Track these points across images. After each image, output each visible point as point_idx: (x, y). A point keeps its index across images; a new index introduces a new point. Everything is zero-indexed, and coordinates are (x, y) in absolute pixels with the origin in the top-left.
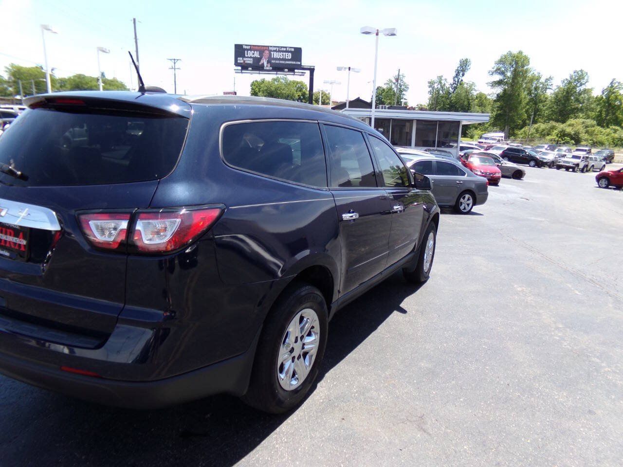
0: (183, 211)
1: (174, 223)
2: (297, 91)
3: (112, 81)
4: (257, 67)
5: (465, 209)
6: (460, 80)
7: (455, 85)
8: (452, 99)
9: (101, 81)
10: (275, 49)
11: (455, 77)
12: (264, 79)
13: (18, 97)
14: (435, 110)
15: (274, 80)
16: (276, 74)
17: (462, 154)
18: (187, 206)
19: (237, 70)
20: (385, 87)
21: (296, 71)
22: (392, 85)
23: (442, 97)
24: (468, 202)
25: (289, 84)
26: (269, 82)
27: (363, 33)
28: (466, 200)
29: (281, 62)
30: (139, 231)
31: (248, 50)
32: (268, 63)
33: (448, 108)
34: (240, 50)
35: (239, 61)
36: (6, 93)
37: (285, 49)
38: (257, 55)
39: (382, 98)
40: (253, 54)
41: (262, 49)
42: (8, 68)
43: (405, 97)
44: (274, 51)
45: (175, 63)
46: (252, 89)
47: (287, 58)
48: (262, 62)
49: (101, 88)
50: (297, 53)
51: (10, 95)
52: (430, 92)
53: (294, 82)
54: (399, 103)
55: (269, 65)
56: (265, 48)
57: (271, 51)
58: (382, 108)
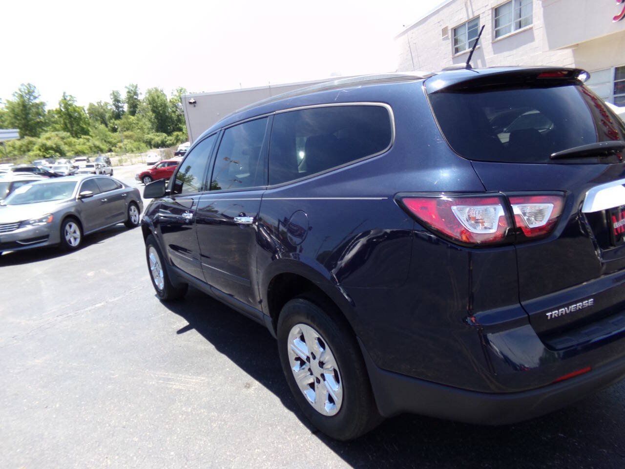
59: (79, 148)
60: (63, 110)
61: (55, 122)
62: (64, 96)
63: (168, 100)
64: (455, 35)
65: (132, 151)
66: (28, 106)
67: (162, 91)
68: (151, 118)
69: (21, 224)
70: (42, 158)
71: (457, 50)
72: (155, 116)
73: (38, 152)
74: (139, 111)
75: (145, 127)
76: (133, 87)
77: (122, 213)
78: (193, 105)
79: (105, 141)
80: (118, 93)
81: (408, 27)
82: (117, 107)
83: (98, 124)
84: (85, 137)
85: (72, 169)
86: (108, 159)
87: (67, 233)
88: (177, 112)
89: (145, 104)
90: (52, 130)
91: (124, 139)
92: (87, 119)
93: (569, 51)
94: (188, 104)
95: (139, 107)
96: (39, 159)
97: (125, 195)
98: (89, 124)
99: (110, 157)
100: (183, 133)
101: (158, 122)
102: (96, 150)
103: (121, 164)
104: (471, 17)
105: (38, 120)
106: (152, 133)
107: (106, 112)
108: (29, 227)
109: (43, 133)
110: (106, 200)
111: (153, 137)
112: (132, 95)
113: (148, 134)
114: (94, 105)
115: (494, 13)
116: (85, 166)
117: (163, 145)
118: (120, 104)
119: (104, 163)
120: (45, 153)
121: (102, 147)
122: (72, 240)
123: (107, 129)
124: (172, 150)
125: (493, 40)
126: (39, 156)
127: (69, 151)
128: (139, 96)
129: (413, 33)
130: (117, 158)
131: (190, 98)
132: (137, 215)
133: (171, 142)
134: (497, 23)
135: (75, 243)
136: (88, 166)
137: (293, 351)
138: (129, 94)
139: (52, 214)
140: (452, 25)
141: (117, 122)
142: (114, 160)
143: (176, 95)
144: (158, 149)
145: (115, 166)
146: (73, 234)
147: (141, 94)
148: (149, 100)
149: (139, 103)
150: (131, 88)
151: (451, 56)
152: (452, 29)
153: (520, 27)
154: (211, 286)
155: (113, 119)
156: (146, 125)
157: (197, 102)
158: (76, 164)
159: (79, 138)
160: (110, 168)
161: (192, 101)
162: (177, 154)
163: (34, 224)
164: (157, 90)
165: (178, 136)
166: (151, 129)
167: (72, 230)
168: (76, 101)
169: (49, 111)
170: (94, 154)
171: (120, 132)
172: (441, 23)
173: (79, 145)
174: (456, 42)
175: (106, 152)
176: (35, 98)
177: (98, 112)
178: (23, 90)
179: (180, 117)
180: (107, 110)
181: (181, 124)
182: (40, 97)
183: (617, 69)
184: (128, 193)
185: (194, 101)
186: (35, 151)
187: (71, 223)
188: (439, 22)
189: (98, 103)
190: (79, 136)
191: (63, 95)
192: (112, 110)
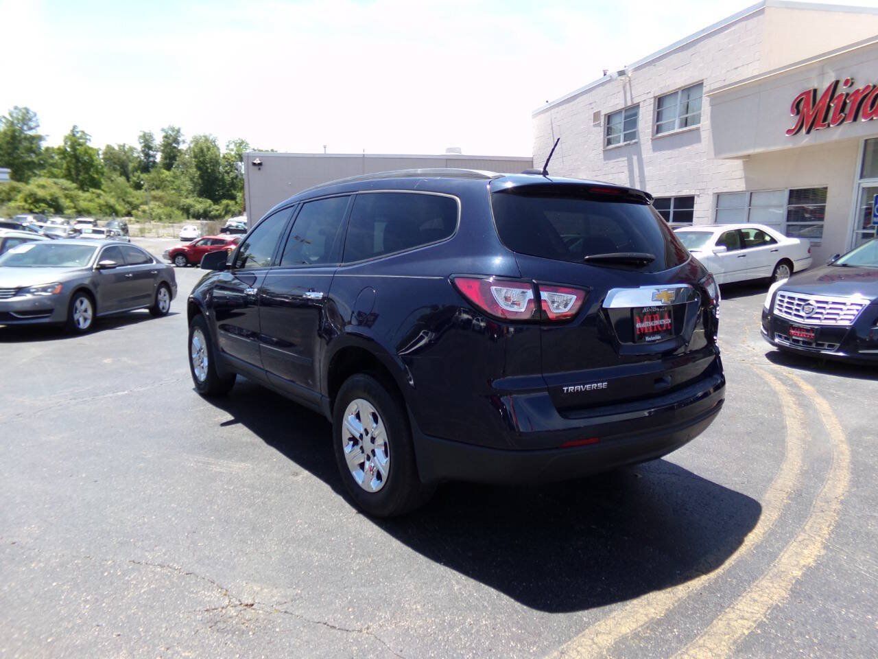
59: (83, 204)
60: (69, 149)
61: (53, 165)
62: (72, 131)
63: (221, 156)
64: (608, 124)
65: (160, 219)
66: (19, 138)
67: (214, 142)
68: (194, 177)
69: (20, 291)
70: (27, 211)
71: (609, 142)
72: (200, 174)
73: (23, 204)
74: (178, 165)
75: (184, 188)
76: (173, 131)
77: (149, 296)
78: (256, 168)
79: (123, 200)
80: (151, 136)
81: (552, 105)
82: (147, 155)
83: (115, 176)
84: (94, 190)
85: (72, 233)
86: (125, 225)
87: (76, 309)
88: (231, 173)
89: (187, 156)
90: (47, 175)
91: (150, 200)
92: (100, 167)
93: (739, 163)
94: (251, 164)
95: (178, 159)
96: (23, 214)
97: (156, 272)
98: (102, 174)
99: (127, 222)
100: (236, 203)
101: (203, 183)
102: (108, 211)
103: (143, 235)
104: (629, 104)
105: (29, 159)
106: (193, 197)
107: (130, 161)
108: (29, 297)
109: (35, 178)
110: (130, 275)
111: (192, 203)
112: (170, 141)
113: (187, 198)
114: (114, 149)
115: (657, 103)
116: (91, 231)
117: (205, 215)
118: (151, 152)
119: (119, 230)
120: (32, 207)
121: (118, 207)
122: (81, 320)
123: (128, 184)
124: (218, 225)
125: (653, 136)
126: (24, 209)
127: (68, 208)
128: (181, 144)
129: (557, 113)
130: (137, 226)
131: (255, 157)
132: (168, 301)
133: (217, 213)
134: (659, 116)
135: (84, 325)
136: (95, 232)
137: (348, 430)
138: (166, 140)
139: (61, 283)
140: (606, 110)
141: (144, 176)
142: (134, 227)
143: (232, 150)
144: (199, 221)
145: (134, 236)
146: (84, 313)
147: (184, 142)
148: (194, 152)
149: (179, 154)
150: (170, 132)
151: (602, 148)
152: (605, 115)
153: (686, 125)
154: (267, 371)
155: (139, 172)
156: (185, 186)
157: (263, 164)
158: (78, 227)
159: (84, 191)
160: (128, 238)
161: (257, 161)
162: (224, 231)
163: (36, 293)
164: (207, 140)
165: (227, 206)
166: (192, 192)
167: (83, 307)
168: (90, 140)
169: (47, 149)
170: (104, 216)
171: (146, 190)
172: (593, 105)
173: (84, 200)
174: (609, 131)
175: (123, 216)
176: (31, 129)
177: (119, 159)
178: (15, 115)
179: (235, 181)
180: (131, 158)
181: (235, 190)
182: (38, 129)
183: (791, 192)
184: (159, 270)
185: (259, 162)
186: (19, 201)
187: (82, 298)
188: (590, 104)
189: (119, 146)
190: (86, 189)
191: (71, 128)
192: (139, 159)
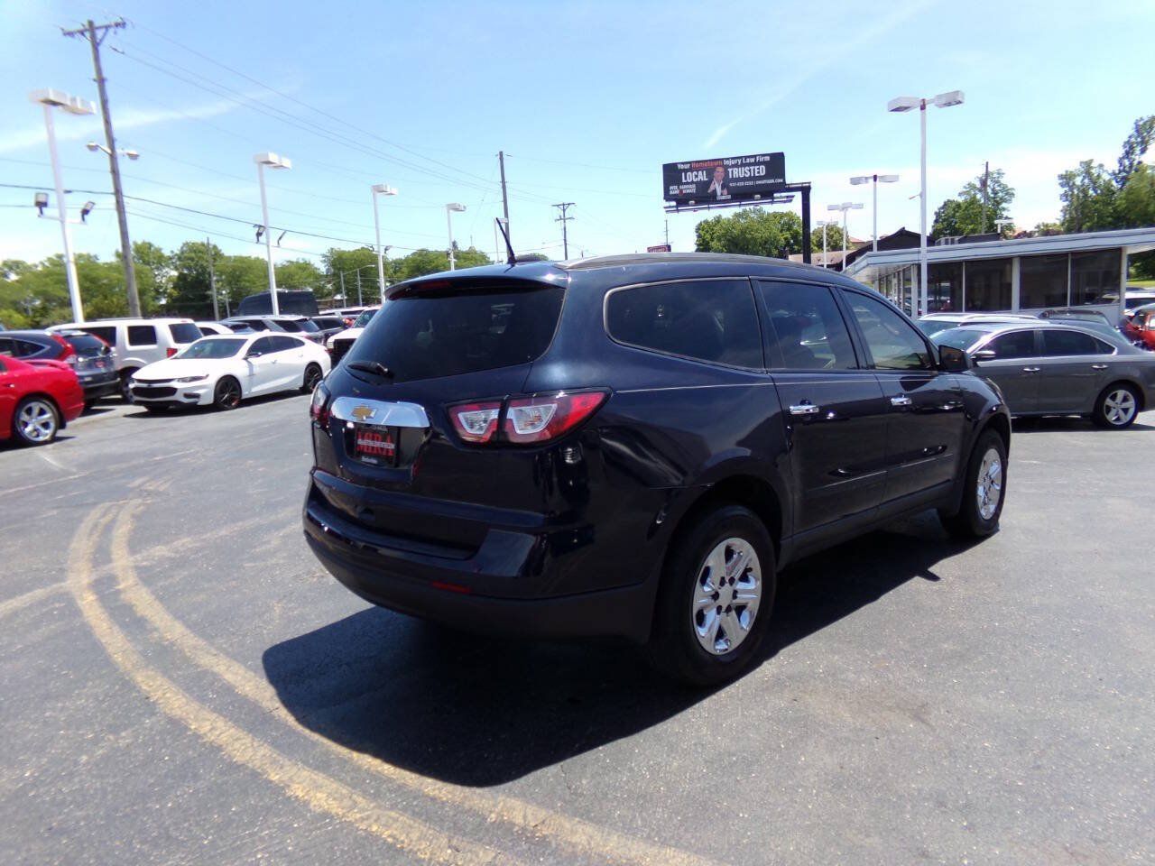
0: (561, 394)
1: (549, 408)
2: (781, 231)
3: (467, 253)
4: (704, 197)
5: (1118, 419)
6: (1135, 163)
7: (1125, 174)
8: (1118, 202)
9: (452, 256)
10: (733, 162)
11: (1123, 158)
12: (719, 217)
13: (338, 297)
14: (1079, 231)
15: (738, 215)
16: (740, 205)
17: (1133, 314)
18: (566, 389)
19: (670, 207)
20: (961, 200)
21: (775, 195)
22: (975, 194)
23: (1096, 202)
24: (1125, 405)
25: (765, 220)
26: (729, 220)
27: (893, 110)
28: (1120, 404)
29: (747, 183)
30: (511, 420)
31: (686, 171)
32: (722, 189)
33: (1110, 223)
34: (672, 173)
35: (671, 193)
36: (322, 294)
37: (753, 160)
38: (702, 177)
39: (956, 223)
40: (696, 176)
41: (710, 166)
42: (326, 256)
43: (1005, 214)
44: (733, 166)
45: (564, 210)
46: (699, 236)
47: (757, 175)
48: (712, 188)
49: (453, 267)
50: (776, 163)
51: (329, 294)
52: (1065, 195)
53: (775, 215)
54: (992, 227)
55: (725, 192)
56: (716, 163)
57: (728, 167)
58: (947, 243)
